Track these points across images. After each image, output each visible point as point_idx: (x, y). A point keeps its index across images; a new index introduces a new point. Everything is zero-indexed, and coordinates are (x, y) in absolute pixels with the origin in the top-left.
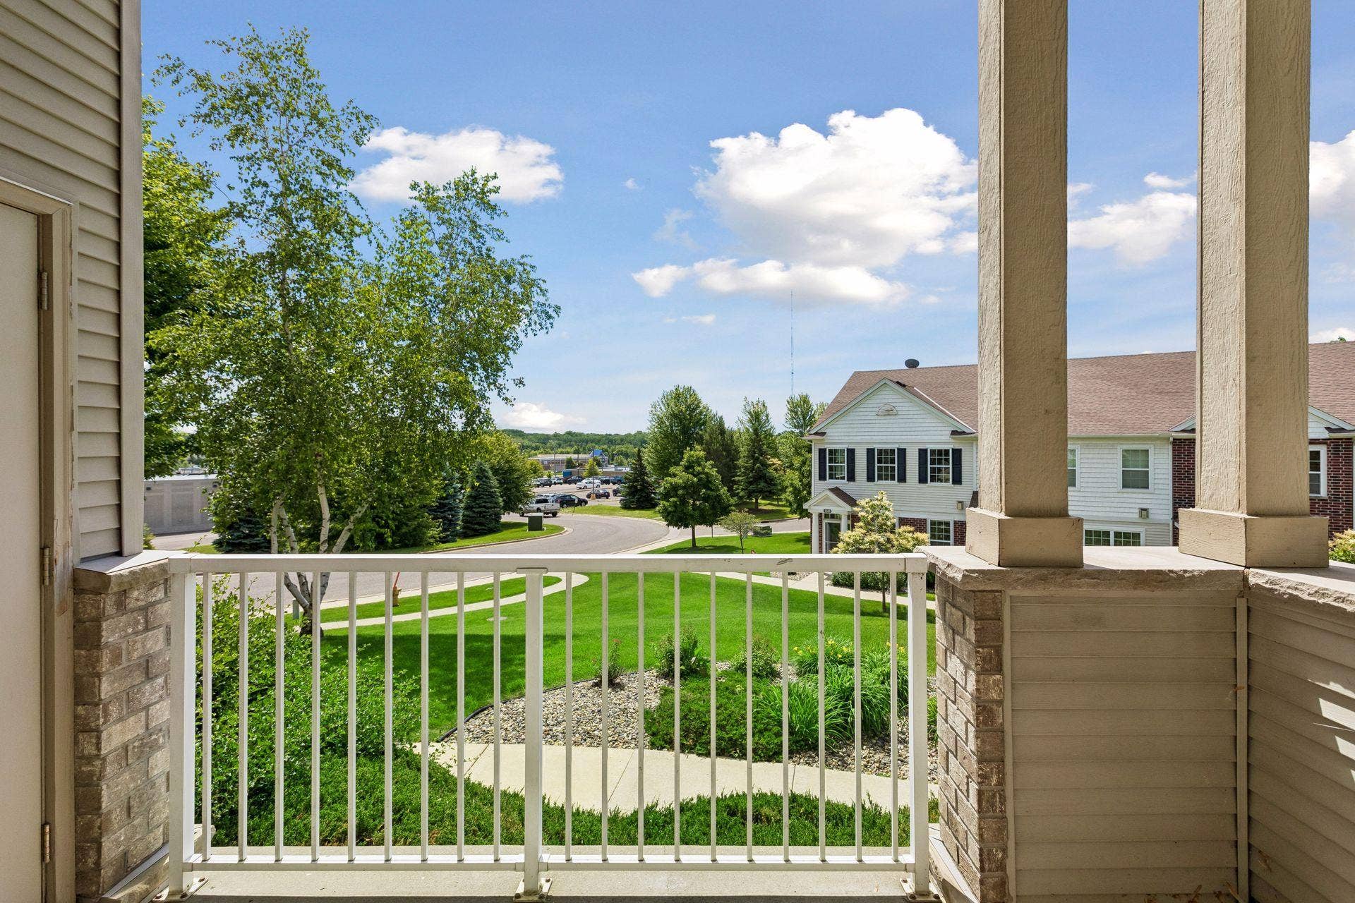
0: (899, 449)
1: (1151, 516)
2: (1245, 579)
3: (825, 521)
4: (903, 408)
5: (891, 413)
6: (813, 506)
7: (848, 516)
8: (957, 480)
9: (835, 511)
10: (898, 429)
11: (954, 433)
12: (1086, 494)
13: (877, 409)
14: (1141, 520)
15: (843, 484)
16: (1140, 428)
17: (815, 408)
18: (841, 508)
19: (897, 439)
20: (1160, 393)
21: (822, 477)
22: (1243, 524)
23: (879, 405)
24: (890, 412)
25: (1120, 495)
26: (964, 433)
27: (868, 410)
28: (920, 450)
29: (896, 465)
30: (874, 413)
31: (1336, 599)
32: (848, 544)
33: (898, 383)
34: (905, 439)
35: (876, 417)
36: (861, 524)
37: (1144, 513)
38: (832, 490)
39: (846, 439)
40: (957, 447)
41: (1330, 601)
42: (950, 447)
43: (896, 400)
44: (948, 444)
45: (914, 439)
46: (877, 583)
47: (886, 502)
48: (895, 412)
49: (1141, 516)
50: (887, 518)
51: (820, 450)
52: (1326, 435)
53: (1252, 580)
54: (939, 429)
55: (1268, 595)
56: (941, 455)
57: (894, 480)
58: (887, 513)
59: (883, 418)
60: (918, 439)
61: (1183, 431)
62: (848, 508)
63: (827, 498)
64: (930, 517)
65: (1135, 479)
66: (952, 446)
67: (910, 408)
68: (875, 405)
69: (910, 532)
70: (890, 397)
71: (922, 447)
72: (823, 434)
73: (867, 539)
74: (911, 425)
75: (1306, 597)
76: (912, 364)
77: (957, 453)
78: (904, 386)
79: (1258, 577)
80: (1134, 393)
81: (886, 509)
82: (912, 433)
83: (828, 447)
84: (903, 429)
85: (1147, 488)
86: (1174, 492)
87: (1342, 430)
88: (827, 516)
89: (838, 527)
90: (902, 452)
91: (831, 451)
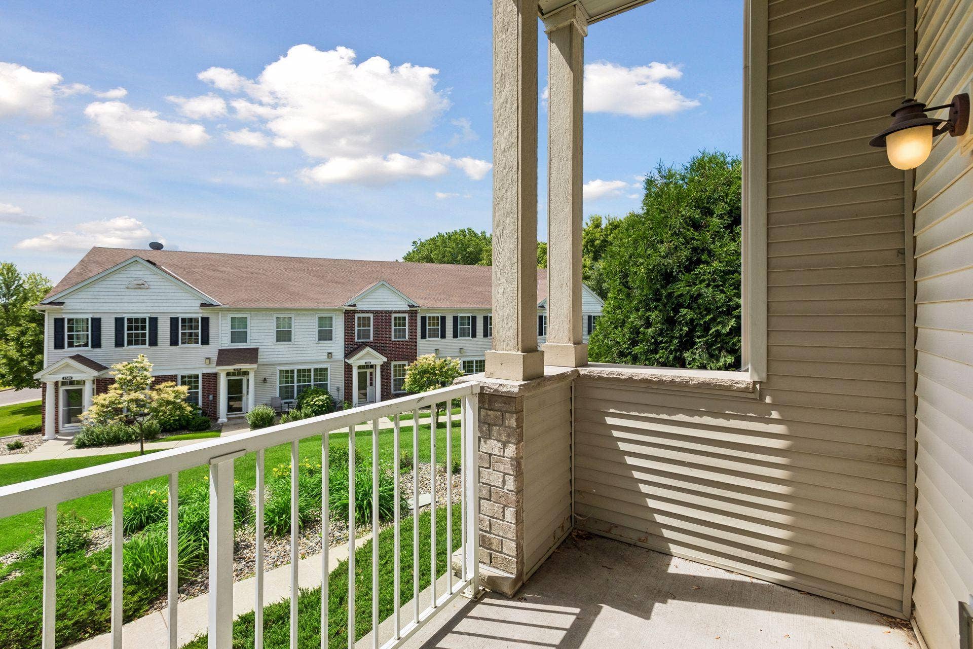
0: (150, 318)
1: (334, 357)
2: (578, 372)
3: (62, 389)
4: (155, 284)
5: (142, 286)
6: (49, 375)
7: (93, 381)
8: (206, 341)
9: (76, 377)
10: (150, 301)
11: (203, 305)
12: (298, 346)
13: (127, 283)
14: (328, 360)
15: (88, 352)
16: (328, 303)
17: (24, 278)
18: (88, 375)
19: (149, 309)
20: (336, 283)
21: (59, 345)
22: (574, 349)
23: (131, 279)
24: (140, 286)
25: (317, 345)
26: (211, 305)
27: (117, 283)
28: (172, 319)
29: (147, 332)
30: (124, 286)
31: (617, 375)
32: (103, 406)
33: (148, 261)
34: (157, 309)
35: (127, 290)
36: (116, 385)
37: (330, 355)
38: (72, 358)
39: (91, 309)
40: (205, 315)
41: (615, 376)
42: (199, 316)
43: (148, 276)
44: (196, 312)
45: (165, 309)
46: (130, 436)
47: (146, 363)
48: (146, 286)
49: (328, 357)
50: (146, 377)
51: (56, 320)
52: (408, 309)
53: (581, 373)
54: (189, 301)
55: (589, 377)
56: (189, 322)
57: (145, 344)
58: (145, 373)
59: (133, 290)
60: (170, 309)
61: (350, 306)
62: (95, 373)
63: (68, 365)
64: (180, 373)
65: (325, 335)
66: (201, 315)
67: (162, 284)
68: (125, 279)
69: (170, 387)
70: (142, 273)
71: (174, 316)
72: (62, 304)
73: (126, 398)
74: (163, 298)
75: (606, 376)
76: (157, 246)
77: (206, 321)
78: (154, 264)
79: (583, 371)
80: (322, 282)
81: (145, 370)
82: (164, 305)
83: (67, 317)
84: (154, 301)
85: (331, 340)
86: (345, 341)
87: (413, 306)
88: (64, 383)
89: (79, 393)
90: (154, 321)
91: (69, 320)
